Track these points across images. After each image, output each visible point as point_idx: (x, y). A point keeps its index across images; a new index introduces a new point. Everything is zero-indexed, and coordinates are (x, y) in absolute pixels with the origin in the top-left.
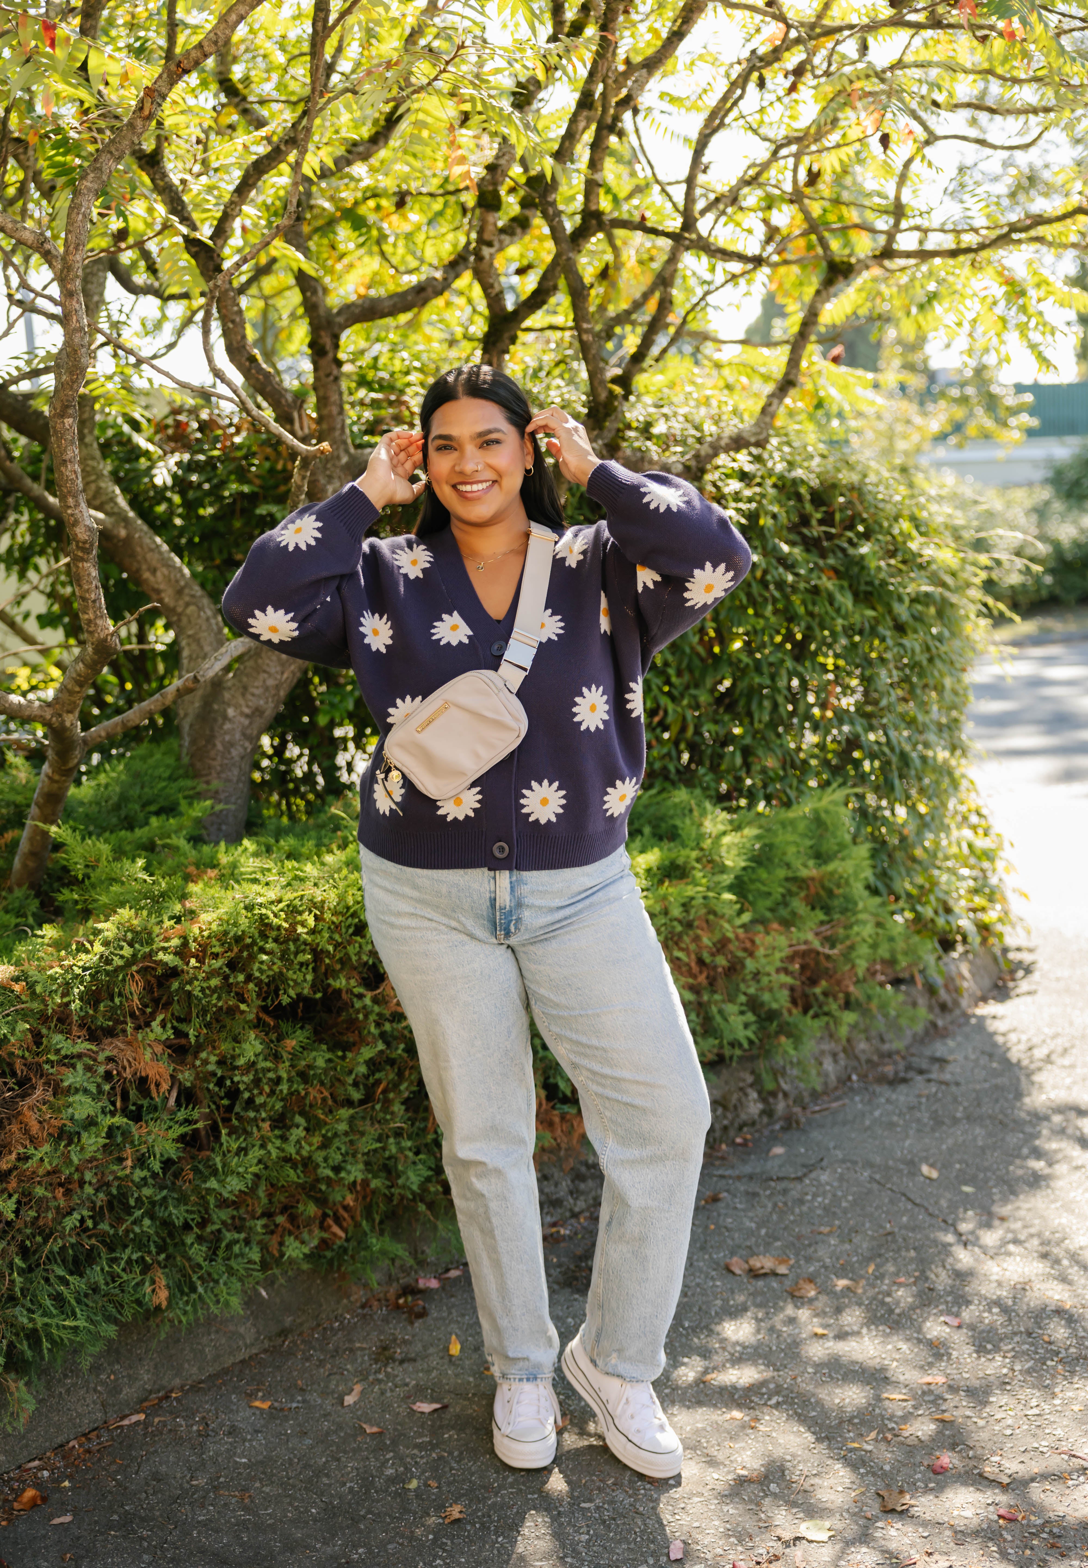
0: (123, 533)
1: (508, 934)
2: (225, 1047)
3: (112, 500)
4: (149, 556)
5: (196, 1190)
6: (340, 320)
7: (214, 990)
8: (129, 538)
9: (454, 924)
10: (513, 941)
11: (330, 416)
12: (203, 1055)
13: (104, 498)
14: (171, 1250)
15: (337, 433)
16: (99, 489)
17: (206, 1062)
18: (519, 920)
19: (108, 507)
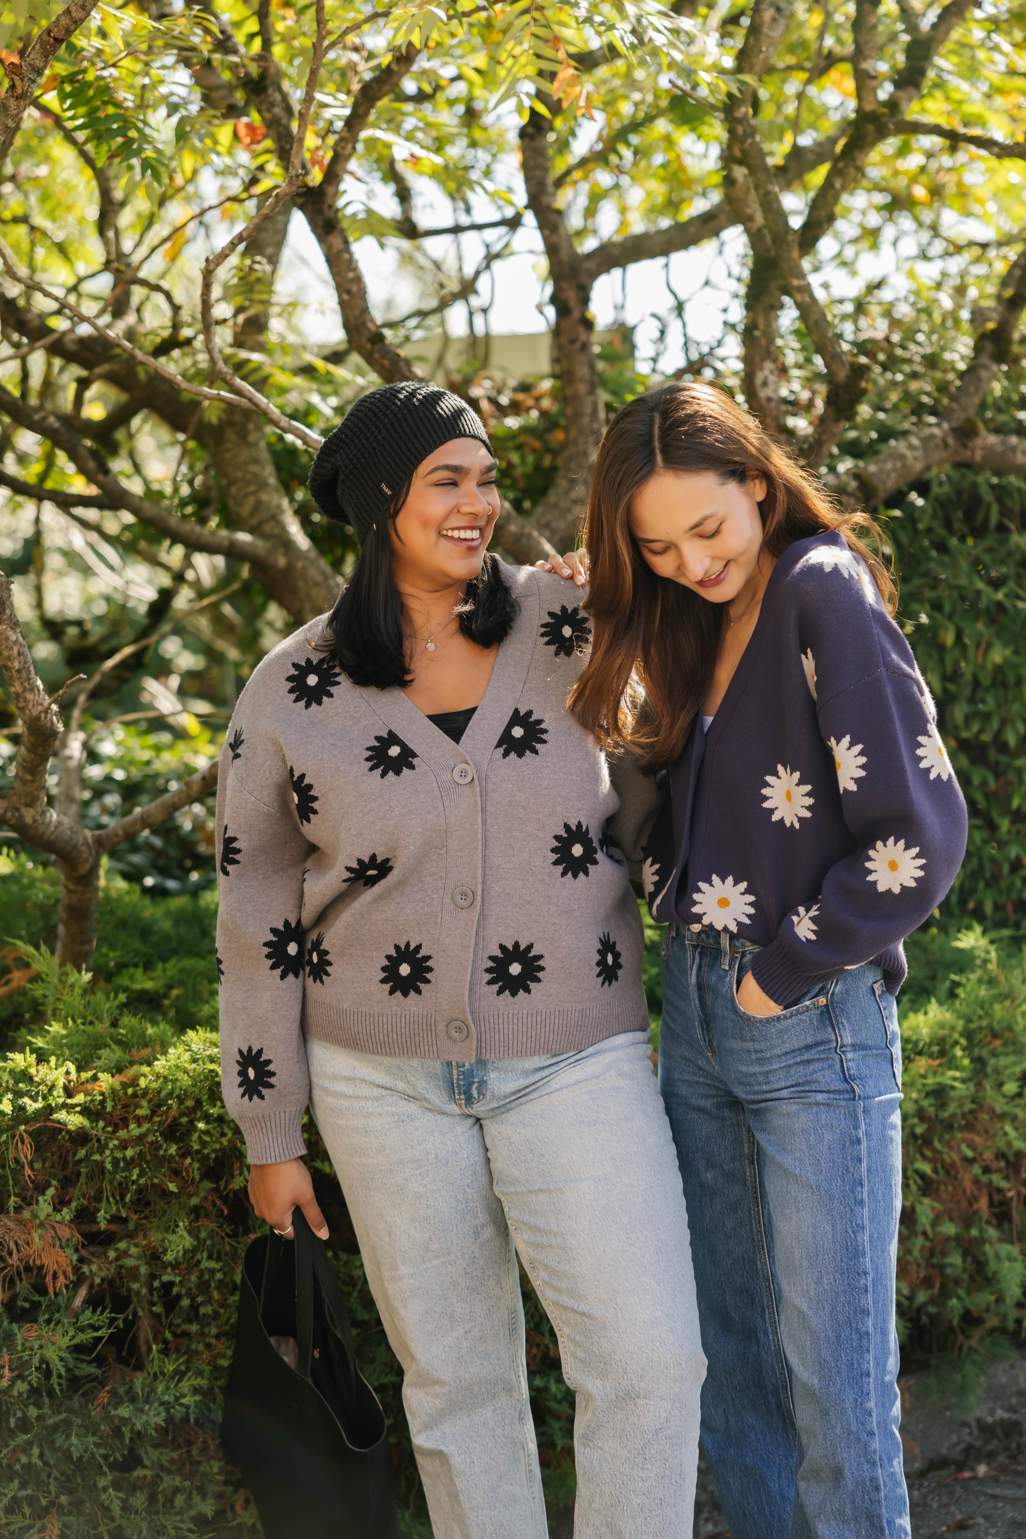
0: (282, 562)
1: (469, 1100)
2: (155, 1237)
3: (275, 518)
4: (314, 592)
5: (108, 1418)
6: (591, 265)
7: (130, 1163)
8: (289, 569)
9: (401, 1085)
10: (479, 1109)
11: (576, 397)
12: (122, 1245)
13: (263, 515)
14: (81, 1494)
15: (585, 421)
16: (259, 504)
17: (125, 1254)
18: (482, 1083)
19: (267, 528)
